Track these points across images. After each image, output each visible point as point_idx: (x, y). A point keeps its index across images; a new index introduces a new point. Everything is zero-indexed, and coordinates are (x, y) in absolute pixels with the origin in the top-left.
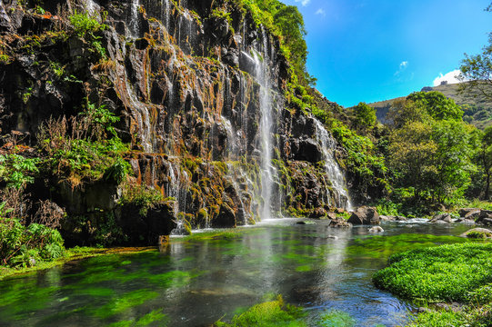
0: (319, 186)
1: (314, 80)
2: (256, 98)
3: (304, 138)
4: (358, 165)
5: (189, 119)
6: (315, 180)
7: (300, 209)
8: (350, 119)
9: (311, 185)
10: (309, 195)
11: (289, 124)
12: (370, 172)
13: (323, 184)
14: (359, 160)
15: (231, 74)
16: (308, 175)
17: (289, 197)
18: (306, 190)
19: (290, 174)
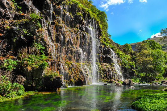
0: (112, 72)
1: (110, 35)
2: (90, 41)
3: (107, 55)
4: (125, 65)
5: (68, 48)
6: (110, 70)
7: (105, 80)
8: (122, 49)
9: (109, 71)
10: (108, 75)
11: (102, 51)
12: (130, 67)
13: (113, 71)
14: (126, 63)
15: (82, 34)
16: (108, 68)
17: (102, 75)
18: (107, 73)
19: (102, 67)
